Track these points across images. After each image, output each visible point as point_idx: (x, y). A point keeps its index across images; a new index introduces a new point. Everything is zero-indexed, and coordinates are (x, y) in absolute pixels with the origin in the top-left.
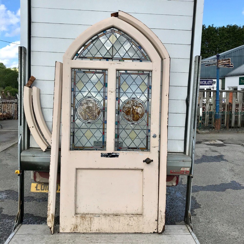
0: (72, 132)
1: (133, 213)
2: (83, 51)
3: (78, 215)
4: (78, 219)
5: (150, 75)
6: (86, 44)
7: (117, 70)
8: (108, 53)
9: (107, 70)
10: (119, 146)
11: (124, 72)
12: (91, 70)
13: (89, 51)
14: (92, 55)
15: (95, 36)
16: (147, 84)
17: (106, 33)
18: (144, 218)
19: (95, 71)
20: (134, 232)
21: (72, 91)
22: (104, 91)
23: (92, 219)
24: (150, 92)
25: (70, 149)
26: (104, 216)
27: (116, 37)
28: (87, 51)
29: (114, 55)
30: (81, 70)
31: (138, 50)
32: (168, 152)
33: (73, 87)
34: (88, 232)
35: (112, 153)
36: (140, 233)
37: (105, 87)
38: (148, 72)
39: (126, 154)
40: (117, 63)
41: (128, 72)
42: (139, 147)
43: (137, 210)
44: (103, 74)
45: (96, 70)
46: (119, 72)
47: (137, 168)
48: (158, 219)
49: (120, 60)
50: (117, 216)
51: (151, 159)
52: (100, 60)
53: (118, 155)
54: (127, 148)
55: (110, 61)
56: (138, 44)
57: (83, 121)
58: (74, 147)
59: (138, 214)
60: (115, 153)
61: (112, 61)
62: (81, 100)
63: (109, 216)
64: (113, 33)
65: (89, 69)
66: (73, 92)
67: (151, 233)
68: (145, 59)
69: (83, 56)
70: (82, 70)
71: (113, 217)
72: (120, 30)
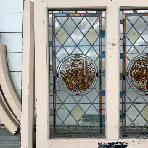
0: (52, 109)
7: (120, 10)
9: (105, 10)
11: (132, 12)
12: (78, 12)
19: (85, 12)
21: (49, 46)
25: (50, 137)
30: (63, 12)
33: (51, 40)
35: (116, 142)
37: (102, 38)
39: (139, 144)
41: (139, 12)
44: (97, 17)
45: (87, 10)
46: (123, 12)
53: (126, 146)
57: (69, 93)
60: (121, 143)
62: (64, 60)
65: (76, 10)
66: (51, 48)
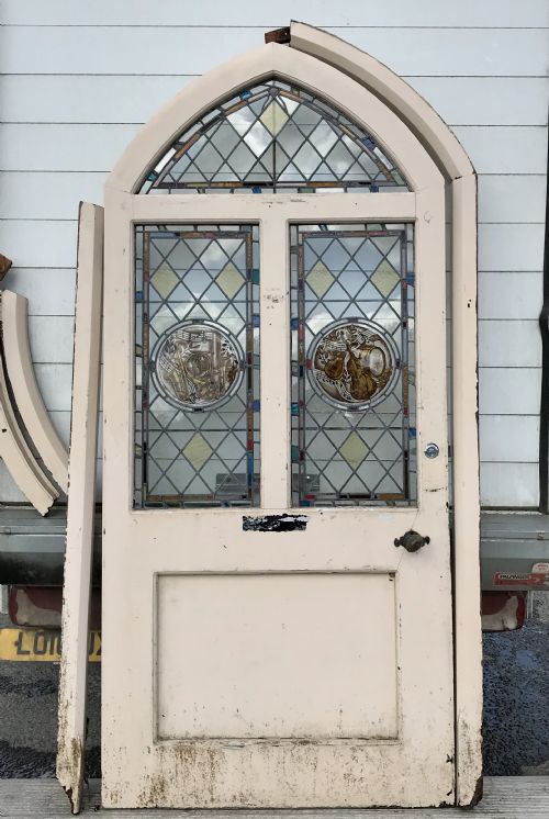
0: (141, 444)
1: (365, 733)
2: (172, 162)
3: (167, 744)
4: (167, 758)
5: (410, 238)
6: (184, 139)
7: (291, 224)
8: (258, 168)
9: (257, 225)
10: (305, 491)
11: (316, 228)
12: (200, 228)
13: (192, 161)
14: (204, 176)
15: (213, 109)
16: (398, 269)
17: (250, 100)
18: (407, 750)
19: (215, 228)
20: (370, 804)
21: (136, 302)
22: (247, 298)
23: (216, 758)
24: (410, 296)
25: (135, 506)
26: (261, 746)
27: (285, 110)
28: (184, 161)
29: (278, 171)
30: (166, 229)
31: (364, 151)
32: (482, 508)
33: (139, 289)
34: (202, 805)
35: (281, 515)
36: (392, 807)
37: (252, 284)
38: (401, 227)
39: (333, 518)
40: (292, 201)
41: (331, 228)
42: (376, 492)
43: (377, 721)
44: (241, 241)
45: (218, 225)
46: (297, 229)
47: (372, 567)
48: (455, 755)
49: (300, 190)
50: (307, 746)
51: (423, 534)
52: (232, 192)
53: (305, 523)
54: (334, 497)
55: (267, 194)
56: (363, 130)
57: (178, 406)
58: (147, 499)
59: (381, 738)
60: (292, 516)
61: (275, 192)
62: (168, 333)
63: (276, 744)
64: (274, 99)
65: (196, 225)
66: (139, 306)
67: (432, 807)
68: (388, 181)
69: (173, 179)
70: (169, 228)
71: (291, 748)
72: (296, 87)
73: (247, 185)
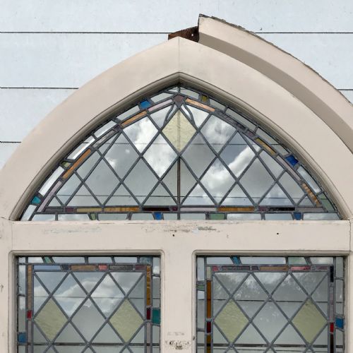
2: (59, 183)
5: (338, 274)
6: (74, 156)
7: (198, 256)
8: (160, 189)
9: (158, 256)
11: (228, 261)
12: (91, 260)
13: (83, 182)
14: (96, 199)
16: (325, 311)
17: (151, 110)
19: (109, 261)
21: (19, 345)
22: (145, 341)
24: (338, 342)
27: (192, 121)
28: (74, 182)
29: (183, 194)
30: (52, 260)
31: (286, 170)
33: (22, 329)
37: (152, 325)
38: (329, 261)
40: (200, 229)
41: (244, 261)
44: (140, 274)
45: (113, 256)
46: (205, 261)
49: (208, 216)
52: (129, 218)
55: (169, 220)
56: (284, 144)
61: (179, 218)
64: (179, 109)
65: (86, 256)
68: (316, 207)
69: (61, 203)
70: (56, 260)
72: (206, 94)
73: (147, 209)
